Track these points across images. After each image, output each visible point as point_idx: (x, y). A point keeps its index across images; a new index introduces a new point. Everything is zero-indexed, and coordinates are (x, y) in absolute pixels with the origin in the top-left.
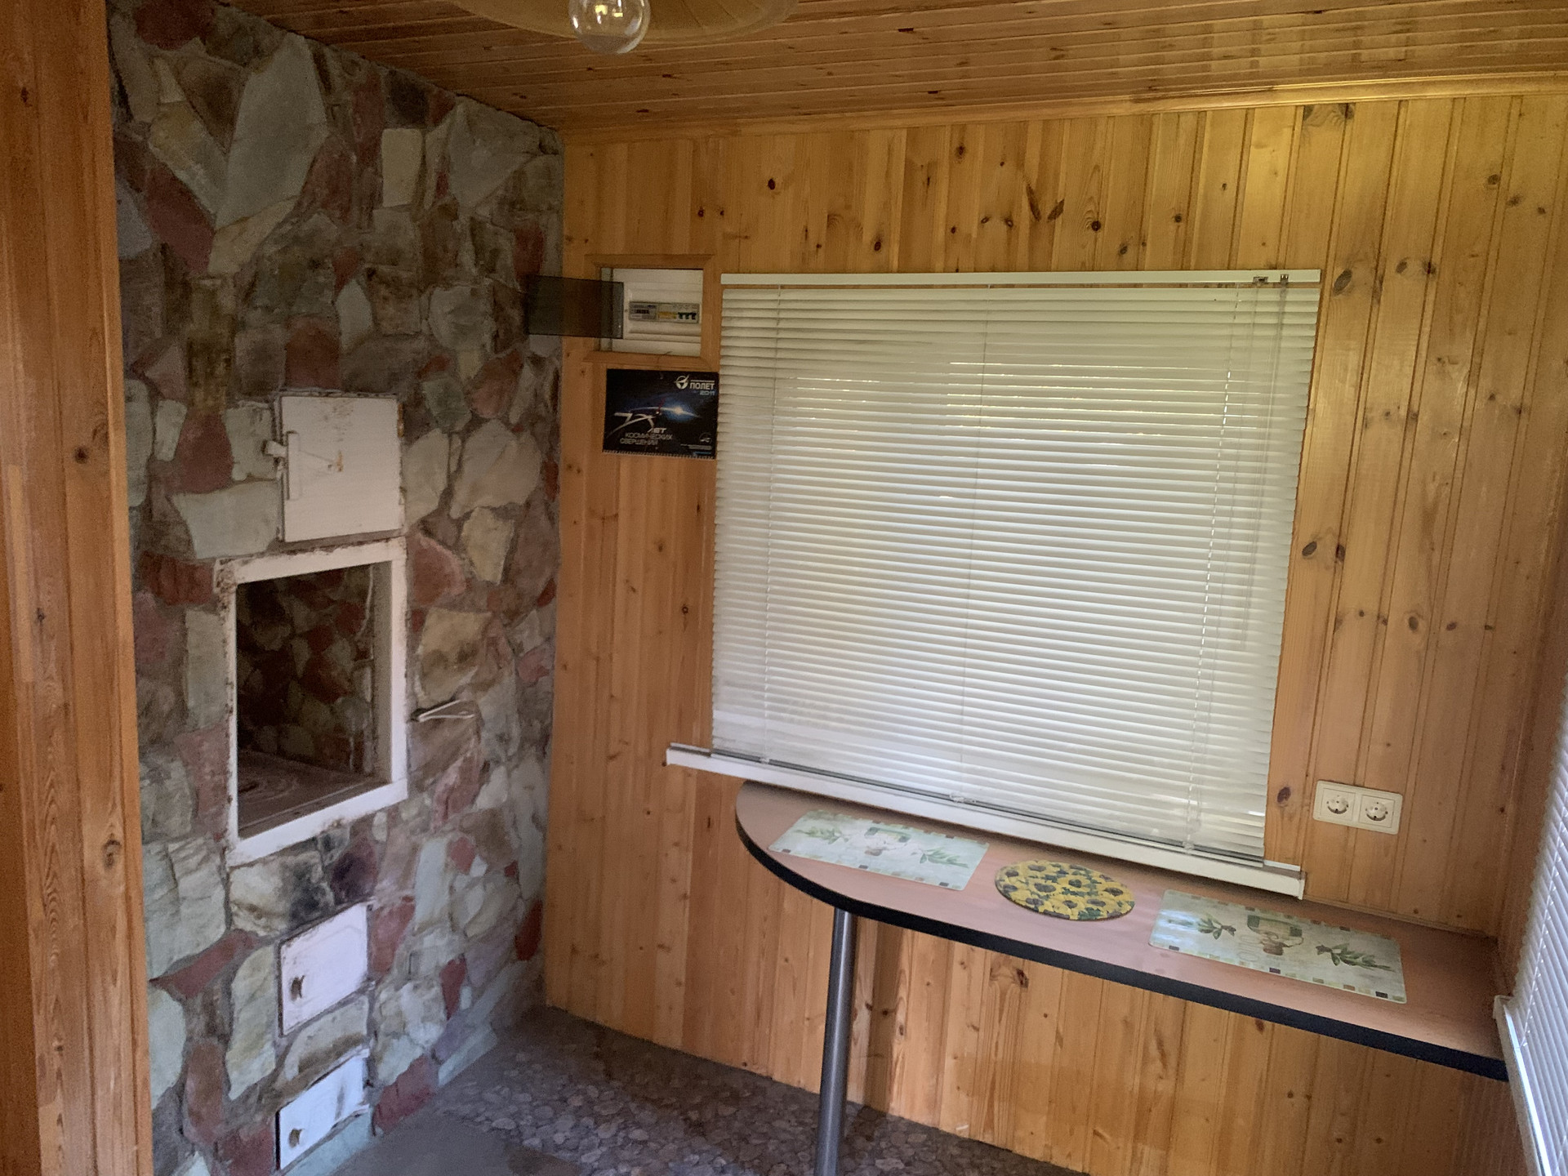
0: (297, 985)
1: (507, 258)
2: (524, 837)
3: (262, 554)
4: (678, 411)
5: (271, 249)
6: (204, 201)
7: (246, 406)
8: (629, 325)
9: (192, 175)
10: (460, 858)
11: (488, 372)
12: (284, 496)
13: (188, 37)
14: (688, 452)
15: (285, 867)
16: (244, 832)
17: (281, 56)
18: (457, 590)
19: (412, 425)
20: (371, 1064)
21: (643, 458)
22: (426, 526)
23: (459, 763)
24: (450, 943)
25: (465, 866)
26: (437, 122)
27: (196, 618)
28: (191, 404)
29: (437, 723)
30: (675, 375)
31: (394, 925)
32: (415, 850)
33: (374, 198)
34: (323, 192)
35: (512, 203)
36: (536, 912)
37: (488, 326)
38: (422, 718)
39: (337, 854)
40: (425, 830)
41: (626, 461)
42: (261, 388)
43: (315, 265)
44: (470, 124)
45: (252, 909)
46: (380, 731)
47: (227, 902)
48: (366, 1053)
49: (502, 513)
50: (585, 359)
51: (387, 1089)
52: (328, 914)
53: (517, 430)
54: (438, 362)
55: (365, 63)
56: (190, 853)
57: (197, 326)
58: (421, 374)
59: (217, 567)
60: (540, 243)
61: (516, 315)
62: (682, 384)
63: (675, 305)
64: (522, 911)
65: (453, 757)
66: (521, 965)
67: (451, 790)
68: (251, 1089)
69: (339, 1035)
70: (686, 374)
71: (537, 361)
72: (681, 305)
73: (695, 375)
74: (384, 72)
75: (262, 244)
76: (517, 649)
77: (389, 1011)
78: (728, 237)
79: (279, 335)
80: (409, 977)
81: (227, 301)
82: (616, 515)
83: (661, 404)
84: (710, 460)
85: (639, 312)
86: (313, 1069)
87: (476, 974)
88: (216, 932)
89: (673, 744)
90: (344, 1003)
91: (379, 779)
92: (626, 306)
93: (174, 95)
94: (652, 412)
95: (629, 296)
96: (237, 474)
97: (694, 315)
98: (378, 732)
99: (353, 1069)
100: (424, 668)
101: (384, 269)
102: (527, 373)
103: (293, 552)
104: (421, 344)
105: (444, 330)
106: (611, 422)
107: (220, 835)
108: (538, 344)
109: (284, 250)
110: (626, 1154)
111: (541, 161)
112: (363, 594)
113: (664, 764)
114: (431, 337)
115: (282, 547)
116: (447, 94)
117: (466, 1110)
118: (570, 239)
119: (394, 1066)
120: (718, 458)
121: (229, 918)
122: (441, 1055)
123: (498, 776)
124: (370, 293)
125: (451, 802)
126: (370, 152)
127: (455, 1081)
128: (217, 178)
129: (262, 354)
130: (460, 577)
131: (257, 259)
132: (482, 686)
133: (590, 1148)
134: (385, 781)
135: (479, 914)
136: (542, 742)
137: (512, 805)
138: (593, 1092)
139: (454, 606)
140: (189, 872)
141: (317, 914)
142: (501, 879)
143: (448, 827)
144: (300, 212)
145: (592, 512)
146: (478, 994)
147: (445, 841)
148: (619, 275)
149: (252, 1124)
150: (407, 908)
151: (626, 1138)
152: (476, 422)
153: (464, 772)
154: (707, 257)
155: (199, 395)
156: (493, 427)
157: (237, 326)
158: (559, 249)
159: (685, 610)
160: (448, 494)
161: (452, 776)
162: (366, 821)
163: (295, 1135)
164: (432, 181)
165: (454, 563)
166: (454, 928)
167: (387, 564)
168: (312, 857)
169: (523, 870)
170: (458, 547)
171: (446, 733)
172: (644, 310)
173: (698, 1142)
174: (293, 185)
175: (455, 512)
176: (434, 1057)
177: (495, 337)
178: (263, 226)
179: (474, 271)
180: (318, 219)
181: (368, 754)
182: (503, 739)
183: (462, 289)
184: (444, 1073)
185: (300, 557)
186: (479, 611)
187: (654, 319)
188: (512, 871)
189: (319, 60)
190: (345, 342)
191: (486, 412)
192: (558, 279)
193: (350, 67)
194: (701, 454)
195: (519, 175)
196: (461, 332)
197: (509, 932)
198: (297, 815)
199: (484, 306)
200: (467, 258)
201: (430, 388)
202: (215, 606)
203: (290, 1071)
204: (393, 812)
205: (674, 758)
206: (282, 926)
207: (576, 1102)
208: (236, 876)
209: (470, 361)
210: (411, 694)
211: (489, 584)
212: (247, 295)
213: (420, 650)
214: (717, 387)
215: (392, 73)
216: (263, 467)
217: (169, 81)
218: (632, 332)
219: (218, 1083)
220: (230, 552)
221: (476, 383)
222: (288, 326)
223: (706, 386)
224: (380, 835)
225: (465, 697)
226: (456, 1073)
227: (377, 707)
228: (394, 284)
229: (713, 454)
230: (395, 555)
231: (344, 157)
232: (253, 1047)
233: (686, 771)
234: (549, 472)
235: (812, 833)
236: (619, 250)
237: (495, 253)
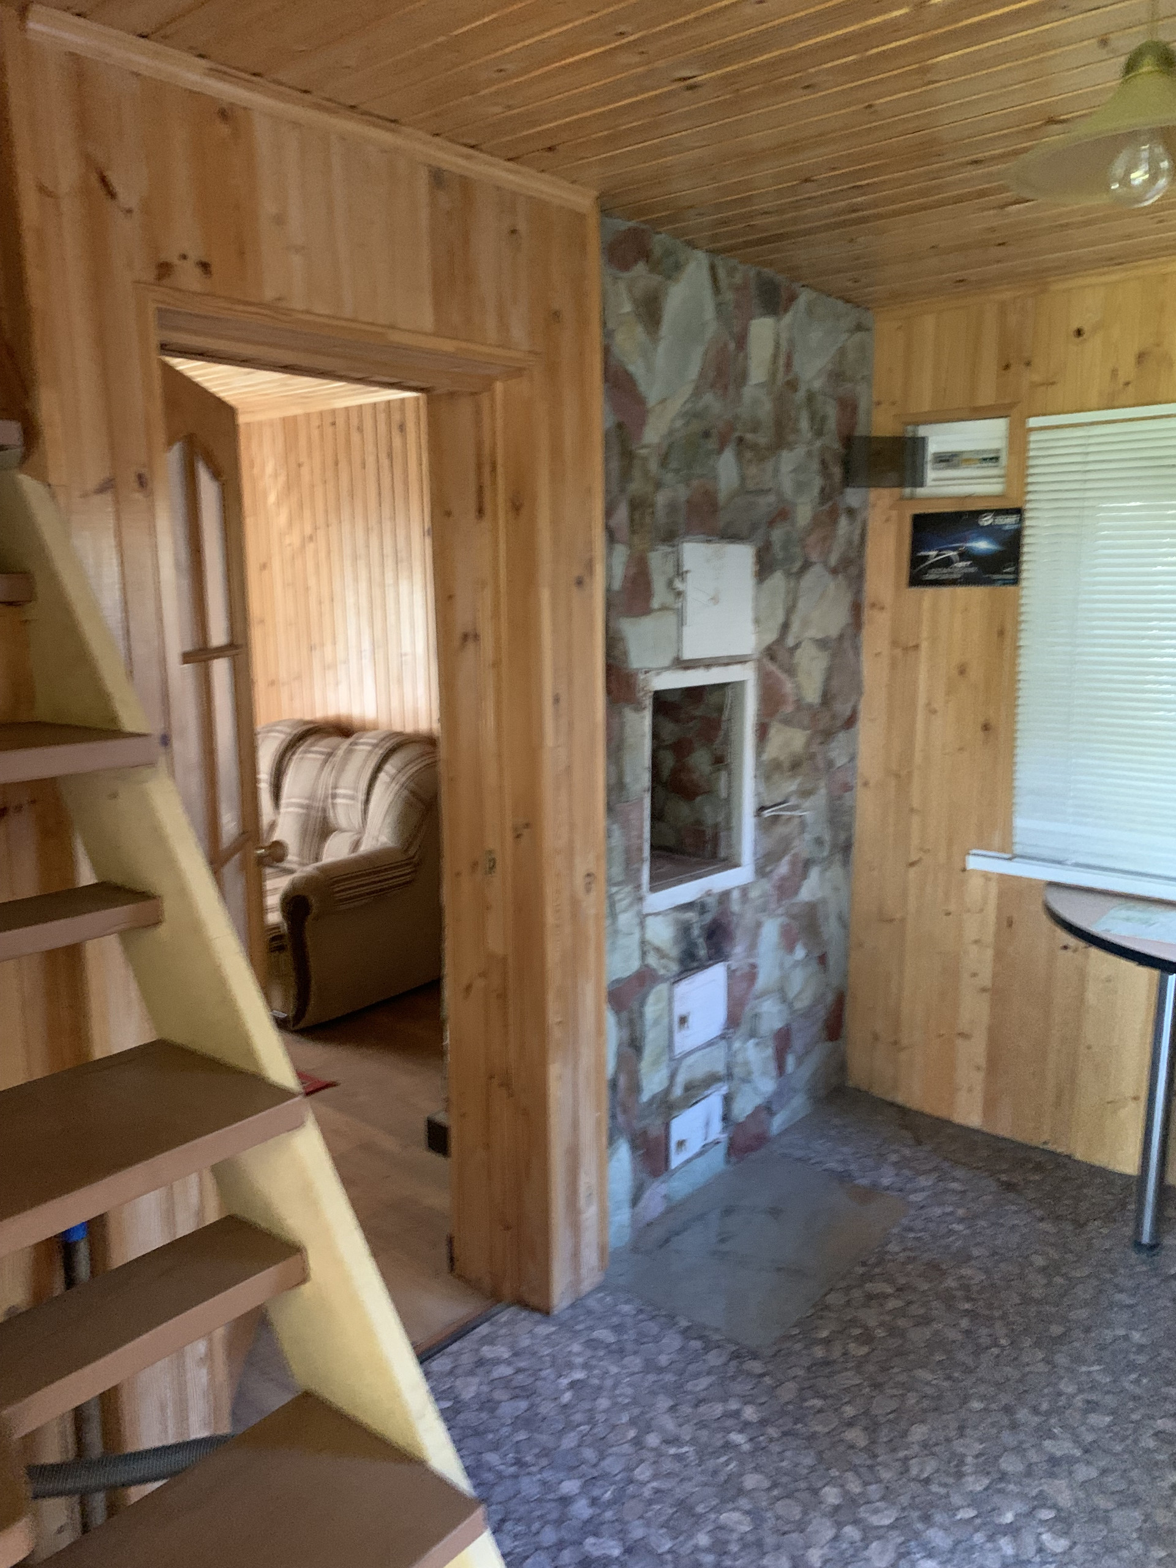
0: (683, 1020)
1: (832, 424)
2: (831, 929)
3: (667, 668)
4: (982, 545)
5: (679, 423)
6: (643, 387)
7: (665, 548)
8: (931, 474)
9: (636, 368)
10: (788, 941)
11: (816, 522)
12: (681, 622)
13: (636, 261)
14: (990, 582)
15: (677, 922)
16: (653, 889)
17: (691, 268)
18: (789, 708)
19: (764, 567)
20: (728, 1100)
21: (946, 591)
22: (771, 653)
23: (787, 859)
24: (780, 1011)
25: (790, 948)
26: (786, 310)
27: (629, 714)
28: (631, 546)
29: (775, 819)
30: (979, 513)
31: (744, 985)
32: (759, 925)
33: (743, 377)
34: (712, 374)
35: (837, 376)
36: (840, 1001)
37: (818, 482)
38: (767, 813)
39: (708, 918)
40: (764, 910)
41: (928, 594)
42: (671, 537)
43: (706, 435)
44: (810, 311)
45: (658, 950)
46: (734, 823)
47: (643, 942)
48: (724, 1089)
49: (822, 643)
50: (892, 507)
51: (740, 1125)
52: (702, 967)
53: (834, 571)
54: (782, 514)
55: (741, 267)
56: (623, 895)
57: (636, 486)
58: (771, 524)
59: (642, 677)
60: (854, 409)
61: (837, 471)
62: (986, 521)
63: (977, 452)
64: (830, 998)
65: (784, 852)
66: (830, 1044)
67: (783, 879)
68: (654, 1097)
69: (708, 1069)
70: (991, 511)
71: (851, 512)
72: (984, 451)
73: (998, 512)
74: (752, 273)
75: (673, 420)
76: (830, 764)
77: (740, 1058)
78: (1034, 386)
79: (682, 493)
80: (752, 1034)
81: (653, 466)
82: (916, 647)
83: (965, 540)
84: (1011, 588)
85: (941, 461)
86: (694, 1092)
87: (798, 1044)
88: (635, 965)
89: (974, 851)
90: (710, 1044)
91: (730, 863)
92: (929, 457)
93: (627, 308)
94: (954, 549)
95: (934, 447)
96: (655, 603)
97: (996, 459)
98: (728, 825)
99: (712, 1103)
100: (768, 772)
101: (749, 436)
102: (843, 522)
103: (687, 668)
104: (771, 498)
105: (787, 484)
106: (916, 561)
107: (638, 887)
108: (853, 497)
109: (687, 424)
110: (948, 1198)
111: (858, 336)
112: (720, 709)
113: (964, 870)
114: (779, 494)
115: (683, 664)
116: (795, 286)
117: (799, 1153)
118: (879, 403)
119: (744, 1107)
120: (1024, 583)
121: (644, 954)
122: (774, 1107)
123: (814, 873)
124: (739, 455)
125: (787, 889)
126: (742, 341)
127: (784, 1132)
128: (650, 369)
129: (672, 508)
130: (791, 699)
131: (671, 432)
132: (805, 794)
133: (915, 1191)
134: (736, 865)
135: (800, 993)
136: (845, 849)
137: (824, 901)
139: (787, 722)
140: (625, 911)
141: (695, 964)
142: (814, 966)
143: (780, 911)
144: (697, 393)
145: (895, 643)
146: (800, 1062)
147: (780, 920)
148: (922, 431)
149: (655, 1128)
150: (752, 975)
151: (945, 1187)
152: (806, 565)
153: (793, 864)
154: (1012, 406)
155: (636, 539)
156: (817, 570)
157: (658, 485)
158: (869, 413)
159: (986, 727)
160: (785, 627)
161: (783, 868)
162: (725, 896)
163: (681, 1144)
164: (782, 361)
165: (788, 687)
166: (784, 1000)
167: (741, 684)
168: (690, 915)
169: (831, 961)
170: (791, 671)
171: (781, 830)
172: (947, 460)
174: (693, 372)
175: (790, 641)
176: (767, 1109)
177: (823, 490)
178: (676, 405)
179: (809, 435)
180: (708, 398)
181: (723, 843)
182: (819, 841)
183: (801, 451)
184: (777, 1123)
185: (690, 672)
186: (805, 728)
187: (956, 466)
188: (822, 960)
189: (713, 268)
190: (722, 497)
191: (814, 557)
192: (869, 440)
193: (731, 272)
194: (1005, 583)
195: (842, 352)
196: (801, 487)
197: (822, 1013)
198: (681, 882)
199: (815, 465)
200: (804, 424)
201: (777, 535)
202: (639, 708)
203: (678, 1091)
204: (744, 890)
205: (974, 863)
206: (675, 968)
208: (650, 921)
209: (804, 512)
210: (758, 794)
211: (810, 706)
212: (664, 462)
213: (765, 757)
214: (1021, 520)
215: (759, 274)
216: (669, 599)
217: (625, 296)
218: (934, 480)
219: (635, 1088)
220: (651, 666)
221: (809, 531)
222: (688, 485)
223: (1009, 521)
224: (735, 907)
225: (793, 801)
226: (783, 1128)
227: (729, 805)
228: (754, 447)
229: (1016, 582)
230: (746, 674)
231: (726, 345)
232: (656, 1063)
233: (986, 876)
234: (857, 609)
235: (1128, 919)
236: (926, 408)
237: (824, 419)
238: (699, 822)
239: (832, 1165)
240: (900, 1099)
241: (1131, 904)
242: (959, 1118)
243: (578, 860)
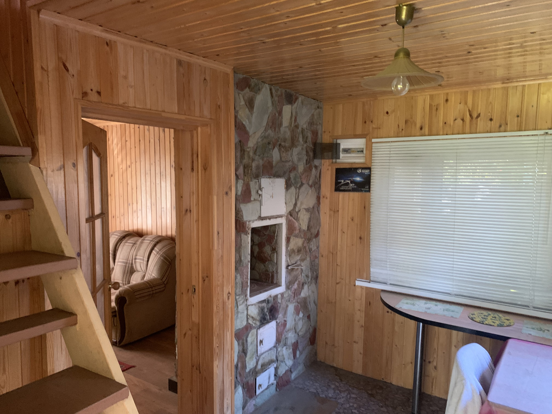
0: (261, 342)
1: (310, 139)
2: (312, 306)
3: (256, 220)
4: (358, 179)
5: (260, 140)
6: (248, 129)
7: (255, 180)
8: (341, 155)
9: (246, 123)
10: (297, 311)
11: (305, 171)
12: (261, 205)
13: (246, 88)
14: (362, 191)
15: (259, 307)
16: (251, 296)
17: (264, 90)
18: (297, 232)
19: (288, 186)
20: (276, 369)
21: (347, 193)
22: (291, 214)
23: (297, 282)
24: (295, 336)
25: (298, 314)
26: (295, 103)
27: (243, 236)
28: (244, 180)
29: (292, 269)
30: (357, 169)
31: (282, 328)
32: (287, 306)
33: (281, 124)
34: (270, 124)
35: (311, 123)
36: (315, 330)
37: (305, 158)
38: (289, 268)
39: (270, 305)
40: (289, 301)
41: (341, 194)
42: (257, 177)
43: (269, 143)
44: (302, 103)
45: (252, 317)
46: (279, 271)
47: (247, 314)
48: (275, 365)
49: (307, 210)
50: (329, 166)
51: (280, 377)
52: (268, 322)
53: (311, 186)
54: (294, 168)
55: (280, 89)
56: (241, 299)
57: (245, 161)
58: (290, 172)
59: (248, 223)
60: (317, 133)
61: (311, 154)
62: (359, 171)
63: (356, 149)
64: (311, 330)
65: (296, 280)
66: (311, 347)
67: (295, 290)
68: (251, 370)
69: (270, 358)
70: (360, 168)
71: (316, 167)
72: (358, 149)
73: (363, 168)
74: (284, 91)
75: (258, 139)
76: (310, 250)
77: (281, 354)
78: (373, 128)
79: (261, 162)
80: (285, 345)
81: (251, 154)
82: (338, 211)
83: (352, 177)
84: (368, 193)
85: (345, 151)
86: (265, 367)
87: (300, 347)
88: (245, 323)
89: (357, 279)
90: (270, 349)
91: (278, 285)
92: (341, 150)
93: (243, 103)
94: (350, 180)
95: (342, 147)
96: (252, 199)
97: (362, 151)
98: (277, 271)
99: (271, 370)
100: (290, 253)
101: (283, 144)
102: (314, 170)
103: (262, 220)
104: (290, 163)
105: (295, 159)
106: (337, 183)
107: (246, 296)
108: (316, 162)
109: (262, 140)
110: (351, 400)
111: (318, 110)
112: (274, 233)
113: (355, 285)
114: (293, 162)
115: (261, 218)
116: (297, 95)
117: (301, 386)
118: (325, 132)
119: (282, 371)
120: (371, 192)
121: (247, 319)
122: (292, 370)
123: (306, 287)
124: (280, 150)
125: (296, 293)
126: (280, 113)
127: (295, 379)
128: (250, 122)
129: (258, 167)
130: (298, 228)
131: (257, 143)
132: (302, 260)
133: (340, 398)
134: (280, 286)
135: (301, 329)
136: (316, 278)
137: (309, 296)
138: (337, 384)
139: (296, 236)
140: (240, 305)
141: (266, 322)
142: (306, 318)
143: (294, 301)
144: (266, 130)
145: (331, 210)
146: (301, 353)
147: (294, 305)
148: (339, 141)
149: (251, 381)
150: (285, 325)
151: (350, 397)
152: (302, 184)
153: (298, 285)
154: (367, 135)
155: (246, 178)
156: (305, 186)
157: (253, 160)
158: (321, 135)
159: (360, 238)
160: (295, 204)
161: (296, 286)
162: (276, 296)
163: (260, 385)
164: (293, 119)
165: (297, 224)
166: (296, 332)
167: (282, 224)
168: (264, 305)
169: (311, 318)
170: (297, 219)
171: (294, 273)
172: (346, 151)
173: (372, 399)
174: (265, 124)
175: (297, 210)
176: (290, 371)
177: (307, 160)
178: (259, 134)
179: (302, 143)
180: (270, 131)
181: (275, 278)
182: (307, 276)
183: (299, 148)
184: (293, 376)
185: (264, 221)
186: (302, 238)
187: (350, 153)
188: (309, 317)
189: (271, 90)
190: (274, 163)
191: (304, 182)
192: (321, 144)
193: (277, 91)
194: (366, 191)
195: (313, 115)
196: (299, 160)
197: (308, 336)
198: (261, 293)
199: (304, 152)
200: (301, 139)
201: (292, 175)
202: (246, 233)
203: (259, 367)
204: (282, 294)
205: (358, 283)
206: (258, 323)
207: (333, 386)
208: (249, 308)
209: (301, 168)
210: (287, 261)
211: (304, 230)
212: (255, 153)
213: (289, 248)
214: (370, 171)
215: (286, 91)
216: (257, 197)
217: (242, 99)
218: (342, 157)
219: (244, 367)
220: (250, 219)
221: (302, 174)
222: (263, 160)
223: (367, 172)
224: (279, 301)
225: (299, 263)
226: (296, 377)
227: (277, 264)
228: (285, 147)
229: (369, 191)
230: (283, 221)
231: (275, 114)
232: (251, 358)
233: (362, 287)
234: (318, 198)
235: (407, 303)
236: (340, 134)
237: (307, 138)
238: (267, 271)
239: (312, 390)
240: (335, 365)
241: (408, 298)
242: (354, 371)
243: (225, 288)
